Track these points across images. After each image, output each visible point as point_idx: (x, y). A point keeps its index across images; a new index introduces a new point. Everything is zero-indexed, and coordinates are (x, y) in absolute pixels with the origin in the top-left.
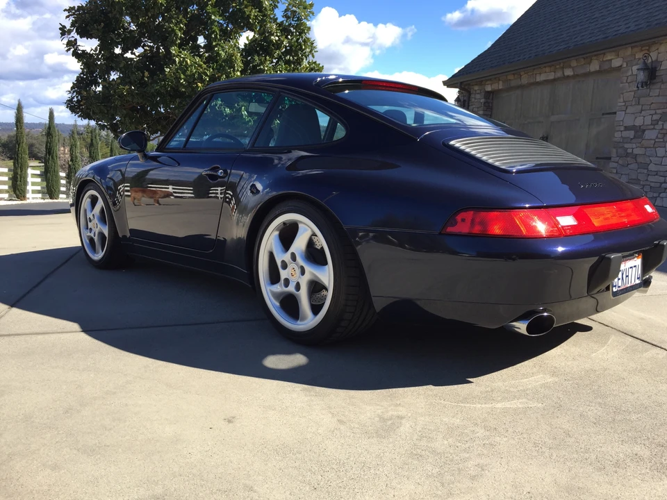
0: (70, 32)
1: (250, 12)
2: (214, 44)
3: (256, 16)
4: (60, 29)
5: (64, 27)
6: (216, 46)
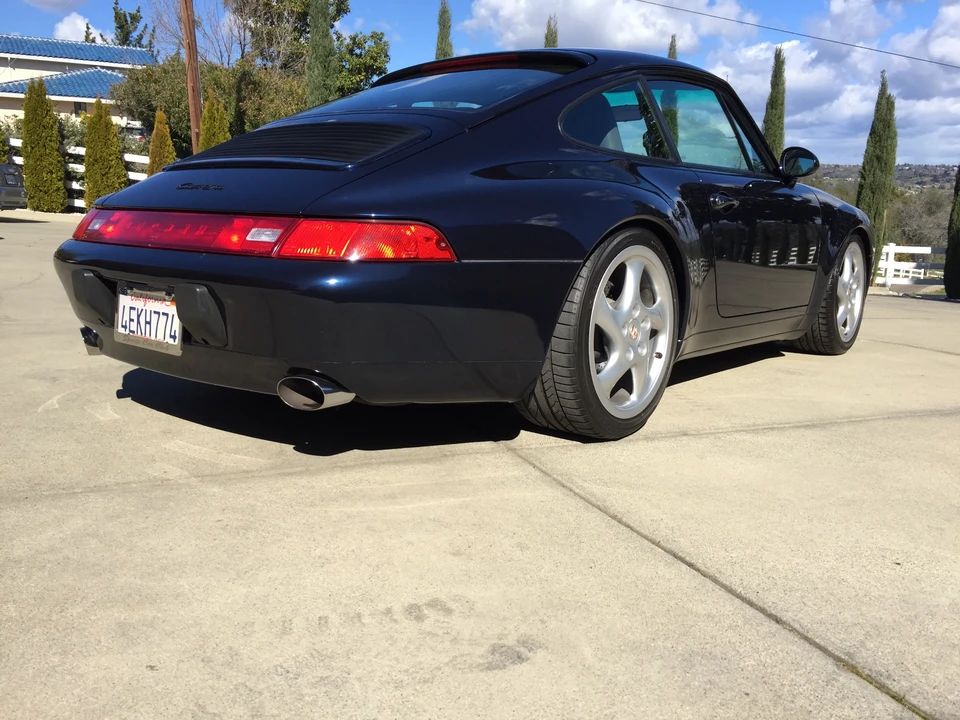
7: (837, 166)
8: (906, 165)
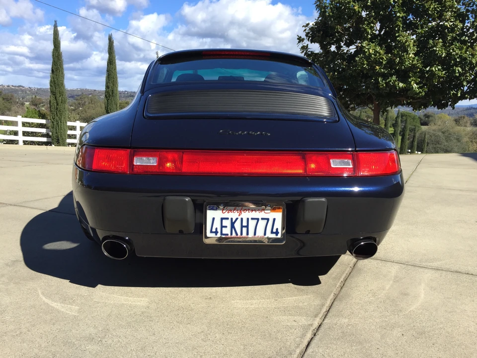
0: (303, 40)
1: (430, 5)
2: (397, 35)
3: (435, 8)
4: (298, 39)
5: (300, 37)
6: (398, 36)
7: (95, 90)
8: (125, 91)
